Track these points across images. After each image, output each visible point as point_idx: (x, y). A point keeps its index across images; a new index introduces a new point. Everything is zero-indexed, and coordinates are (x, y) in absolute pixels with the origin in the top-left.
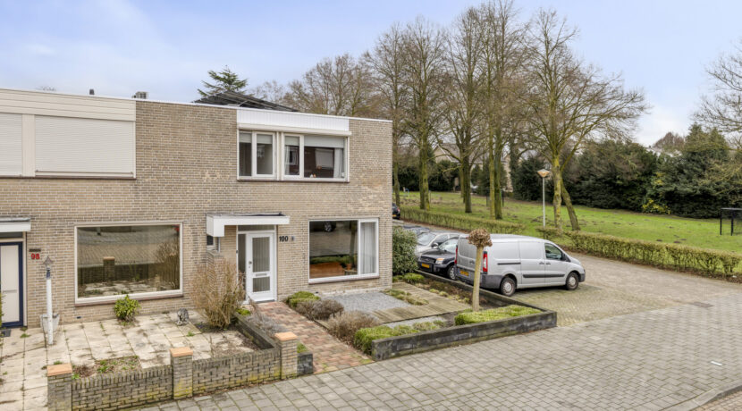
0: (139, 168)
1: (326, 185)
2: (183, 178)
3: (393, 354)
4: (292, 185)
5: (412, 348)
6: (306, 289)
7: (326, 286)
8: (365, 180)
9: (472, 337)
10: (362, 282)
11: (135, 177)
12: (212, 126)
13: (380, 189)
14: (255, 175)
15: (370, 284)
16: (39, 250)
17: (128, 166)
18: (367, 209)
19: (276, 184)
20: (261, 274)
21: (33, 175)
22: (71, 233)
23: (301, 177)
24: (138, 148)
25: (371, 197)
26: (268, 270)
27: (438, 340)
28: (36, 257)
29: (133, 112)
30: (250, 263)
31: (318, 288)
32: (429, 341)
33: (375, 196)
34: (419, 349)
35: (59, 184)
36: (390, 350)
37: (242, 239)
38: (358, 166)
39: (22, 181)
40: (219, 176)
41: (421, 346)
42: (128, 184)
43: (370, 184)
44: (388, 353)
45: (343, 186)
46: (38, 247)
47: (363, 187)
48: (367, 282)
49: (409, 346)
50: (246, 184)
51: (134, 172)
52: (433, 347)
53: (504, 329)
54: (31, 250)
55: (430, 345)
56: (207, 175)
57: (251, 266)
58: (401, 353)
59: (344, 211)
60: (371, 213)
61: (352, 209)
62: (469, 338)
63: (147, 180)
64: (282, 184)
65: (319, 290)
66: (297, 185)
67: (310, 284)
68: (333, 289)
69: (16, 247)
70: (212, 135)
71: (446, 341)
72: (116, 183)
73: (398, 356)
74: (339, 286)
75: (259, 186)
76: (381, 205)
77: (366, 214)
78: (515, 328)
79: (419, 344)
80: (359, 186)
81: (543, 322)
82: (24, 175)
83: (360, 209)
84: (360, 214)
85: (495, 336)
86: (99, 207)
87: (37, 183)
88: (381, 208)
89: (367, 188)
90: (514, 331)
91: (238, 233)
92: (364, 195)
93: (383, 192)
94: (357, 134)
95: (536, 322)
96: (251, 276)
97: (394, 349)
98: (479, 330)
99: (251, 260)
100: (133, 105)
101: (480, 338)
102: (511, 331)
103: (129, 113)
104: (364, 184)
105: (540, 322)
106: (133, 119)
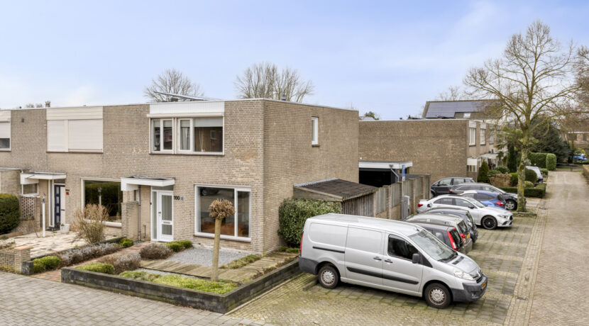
0: (104, 147)
2: (123, 153)
3: (72, 281)
4: (182, 157)
5: (85, 281)
6: (191, 239)
7: (206, 240)
8: (238, 153)
9: (131, 290)
10: (235, 243)
11: (102, 151)
12: (137, 118)
13: (251, 161)
14: (162, 150)
15: (243, 246)
16: (69, 190)
17: (98, 145)
18: (239, 179)
19: (172, 157)
20: (167, 222)
21: (67, 151)
22: (80, 183)
23: (191, 151)
24: (104, 134)
25: (243, 169)
26: (171, 220)
28: (68, 193)
29: (102, 113)
30: (160, 213)
31: (201, 241)
33: (247, 168)
34: (88, 284)
35: (75, 155)
36: (70, 277)
37: (155, 193)
38: (232, 141)
39: (64, 154)
40: (140, 151)
41: (90, 282)
42: (100, 156)
43: (242, 158)
45: (219, 158)
46: (69, 188)
47: (236, 160)
48: (239, 244)
49: (83, 279)
50: (155, 157)
52: (99, 286)
53: (160, 294)
54: (66, 190)
55: (96, 284)
56: (134, 151)
57: (161, 215)
58: (77, 282)
59: (220, 180)
60: (243, 183)
61: (227, 178)
62: (127, 290)
63: (107, 154)
64: (176, 157)
65: (201, 242)
67: (194, 236)
70: (137, 124)
71: (108, 285)
72: (95, 156)
75: (162, 158)
76: (252, 176)
77: (239, 183)
78: (173, 297)
80: (233, 159)
81: (207, 303)
82: (65, 151)
83: (234, 179)
85: (152, 297)
86: (89, 169)
87: (68, 155)
88: (253, 179)
89: (239, 160)
90: (171, 299)
91: (152, 191)
92: (237, 167)
93: (254, 164)
94: (231, 114)
95: (197, 300)
96: (160, 222)
97: (72, 277)
98: (136, 286)
99: (161, 210)
100: (101, 109)
101: (137, 294)
102: (168, 298)
103: (100, 114)
104: (237, 156)
105: (201, 300)
106: (102, 117)
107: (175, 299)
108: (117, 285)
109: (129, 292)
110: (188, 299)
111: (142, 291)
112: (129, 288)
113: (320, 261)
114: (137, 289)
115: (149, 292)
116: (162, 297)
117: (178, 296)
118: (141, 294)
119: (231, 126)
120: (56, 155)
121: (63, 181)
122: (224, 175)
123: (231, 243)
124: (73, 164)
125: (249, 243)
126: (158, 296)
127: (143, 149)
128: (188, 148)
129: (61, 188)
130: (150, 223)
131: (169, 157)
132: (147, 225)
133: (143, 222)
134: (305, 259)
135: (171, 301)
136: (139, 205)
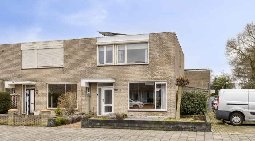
1: (137, 66)
2: (78, 66)
3: (90, 126)
4: (120, 67)
5: (100, 125)
6: (126, 113)
7: (137, 113)
8: (158, 62)
9: (138, 127)
10: (156, 113)
11: (63, 67)
12: (88, 46)
13: (167, 66)
14: (105, 64)
15: (161, 114)
16: (38, 91)
17: (61, 63)
18: (159, 77)
19: (113, 67)
20: (108, 105)
21: (37, 68)
22: (46, 86)
24: (64, 56)
25: (161, 71)
26: (111, 103)
27: (115, 124)
28: (37, 93)
29: (63, 44)
30: (103, 100)
31: (133, 113)
32: (110, 123)
33: (164, 70)
34: (103, 127)
35: (43, 70)
36: (88, 124)
37: (100, 90)
38: (154, 56)
39: (34, 70)
40: (90, 65)
41: (105, 125)
42: (61, 69)
43: (161, 65)
44: (87, 125)
45: (145, 66)
46: (37, 90)
47: (156, 66)
48: (159, 113)
49: (98, 124)
50: (101, 67)
51: (63, 65)
52: (112, 127)
53: (162, 126)
54: (36, 91)
55: (110, 126)
56: (86, 65)
57: (104, 101)
58: (94, 126)
59: (146, 78)
60: (161, 79)
61: (150, 77)
62: (136, 127)
63: (66, 68)
64: (116, 67)
66: (122, 67)
67: (129, 111)
68: (140, 114)
69: (34, 90)
70: (88, 49)
71: (120, 126)
72: (58, 69)
73: (92, 127)
74: (143, 113)
75: (106, 68)
76: (167, 75)
77: (158, 79)
78: (171, 127)
79: (104, 124)
80: (155, 66)
82: (35, 68)
83: (155, 77)
84: (155, 79)
85: (154, 129)
86: (53, 77)
87: (37, 70)
88: (168, 76)
89: (159, 66)
90: (171, 128)
91: (98, 87)
92: (157, 70)
93: (169, 68)
94: (153, 40)
95: (191, 126)
96: (104, 105)
97: (90, 124)
98: (143, 123)
99: (104, 98)
100: (63, 42)
101: (143, 128)
102: (168, 128)
103: (62, 45)
104: (157, 64)
105: (194, 126)
106: (63, 46)
107: (173, 128)
108: (127, 125)
109: (137, 128)
110: (183, 127)
111: (147, 126)
112: (137, 125)
113: (232, 111)
114: (143, 125)
115: (153, 126)
116: (163, 128)
117: (175, 126)
118: (146, 128)
119: (153, 48)
120: (28, 71)
121: (33, 86)
122: (148, 75)
123: (153, 113)
124: (41, 75)
125: (166, 112)
126: (160, 128)
127: (93, 63)
128: (124, 62)
129: (31, 90)
130: (97, 106)
131: (111, 67)
132: (95, 107)
133: (92, 106)
134: (221, 111)
135: (170, 129)
136: (89, 96)
